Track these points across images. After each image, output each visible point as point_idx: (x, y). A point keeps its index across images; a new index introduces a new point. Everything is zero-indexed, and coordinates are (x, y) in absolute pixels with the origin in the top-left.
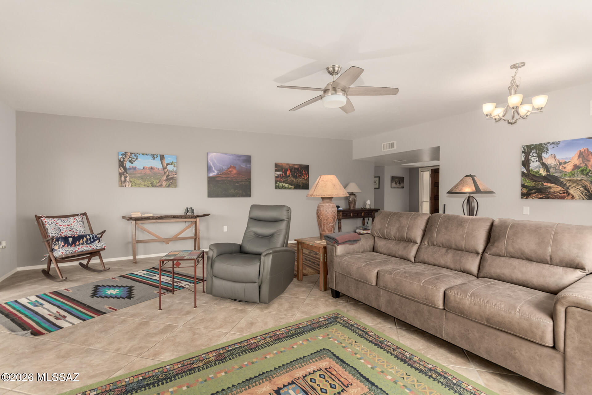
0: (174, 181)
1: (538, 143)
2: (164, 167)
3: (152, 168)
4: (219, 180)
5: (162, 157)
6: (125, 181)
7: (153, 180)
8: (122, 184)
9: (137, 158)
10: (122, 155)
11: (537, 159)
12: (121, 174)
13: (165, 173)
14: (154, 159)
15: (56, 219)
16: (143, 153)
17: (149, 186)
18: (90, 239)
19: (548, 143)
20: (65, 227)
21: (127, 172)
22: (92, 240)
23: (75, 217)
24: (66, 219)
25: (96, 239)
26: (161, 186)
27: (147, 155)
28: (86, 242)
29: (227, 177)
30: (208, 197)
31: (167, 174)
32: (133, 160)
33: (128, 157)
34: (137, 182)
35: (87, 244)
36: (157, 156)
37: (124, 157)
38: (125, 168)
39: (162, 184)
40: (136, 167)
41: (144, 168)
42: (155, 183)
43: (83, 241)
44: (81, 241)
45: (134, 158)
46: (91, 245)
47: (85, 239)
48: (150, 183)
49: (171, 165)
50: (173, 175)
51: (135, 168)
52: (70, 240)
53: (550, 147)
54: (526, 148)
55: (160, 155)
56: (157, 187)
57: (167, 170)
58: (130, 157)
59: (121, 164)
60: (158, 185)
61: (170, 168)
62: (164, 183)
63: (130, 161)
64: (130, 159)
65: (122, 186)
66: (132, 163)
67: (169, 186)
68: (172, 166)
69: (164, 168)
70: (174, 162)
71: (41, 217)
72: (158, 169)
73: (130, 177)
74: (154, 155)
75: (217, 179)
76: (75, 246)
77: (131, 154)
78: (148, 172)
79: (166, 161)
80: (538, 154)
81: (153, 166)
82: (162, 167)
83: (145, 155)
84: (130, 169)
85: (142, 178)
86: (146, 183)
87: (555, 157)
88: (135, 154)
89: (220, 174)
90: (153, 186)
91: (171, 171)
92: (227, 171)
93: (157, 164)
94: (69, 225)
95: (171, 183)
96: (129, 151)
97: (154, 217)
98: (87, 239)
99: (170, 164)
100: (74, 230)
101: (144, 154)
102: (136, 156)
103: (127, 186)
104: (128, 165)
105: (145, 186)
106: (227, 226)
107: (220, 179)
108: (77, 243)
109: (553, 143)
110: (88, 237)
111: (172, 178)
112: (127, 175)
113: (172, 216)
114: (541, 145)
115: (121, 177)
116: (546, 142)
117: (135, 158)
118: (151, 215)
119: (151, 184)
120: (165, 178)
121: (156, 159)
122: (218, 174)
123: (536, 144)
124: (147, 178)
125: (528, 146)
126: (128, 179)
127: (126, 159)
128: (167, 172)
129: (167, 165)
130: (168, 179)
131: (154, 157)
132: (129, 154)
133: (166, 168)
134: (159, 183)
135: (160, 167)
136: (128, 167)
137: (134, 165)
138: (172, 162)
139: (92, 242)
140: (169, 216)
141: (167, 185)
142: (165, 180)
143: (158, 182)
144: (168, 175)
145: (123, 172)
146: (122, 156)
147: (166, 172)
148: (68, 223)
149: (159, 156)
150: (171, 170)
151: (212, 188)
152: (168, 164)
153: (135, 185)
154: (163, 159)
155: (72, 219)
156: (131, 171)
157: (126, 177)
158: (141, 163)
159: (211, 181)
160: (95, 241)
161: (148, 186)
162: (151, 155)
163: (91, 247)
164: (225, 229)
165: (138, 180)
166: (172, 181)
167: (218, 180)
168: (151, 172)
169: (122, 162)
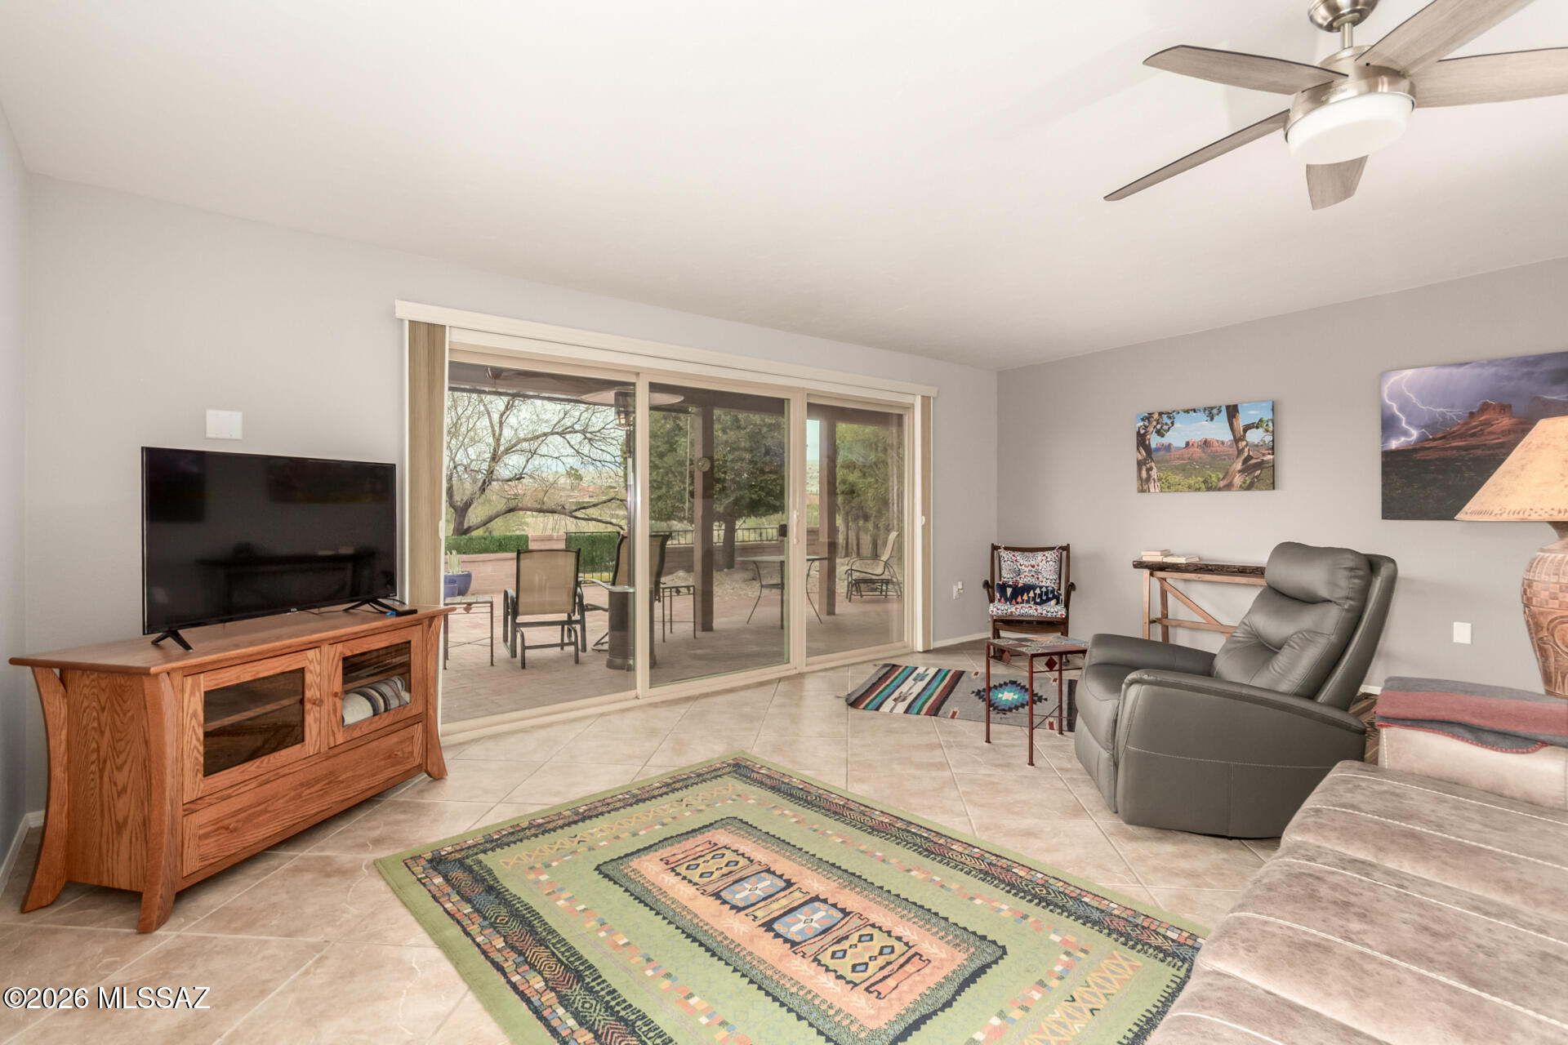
0: (1264, 470)
2: (1238, 436)
3: (1206, 443)
4: (1430, 460)
5: (1232, 411)
6: (1148, 479)
7: (1208, 472)
8: (1144, 485)
9: (1173, 423)
10: (1143, 420)
12: (1140, 464)
13: (1240, 452)
14: (1212, 419)
15: (1017, 554)
16: (1186, 408)
17: (1198, 490)
18: (1040, 596)
20: (1026, 569)
21: (1151, 458)
22: (1044, 598)
23: (1046, 553)
24: (1031, 554)
25: (1051, 596)
26: (1229, 487)
27: (1195, 411)
28: (1034, 599)
29: (1466, 449)
30: (1384, 517)
31: (1246, 454)
32: (1166, 427)
33: (1154, 423)
34: (1174, 478)
35: (1036, 603)
36: (1220, 412)
37: (1146, 423)
38: (1148, 449)
39: (1231, 482)
40: (1170, 445)
41: (1187, 444)
42: (1214, 479)
43: (1029, 597)
44: (1025, 597)
45: (1166, 424)
46: (1038, 607)
47: (1031, 594)
48: (1201, 479)
49: (1257, 428)
50: (1264, 455)
51: (1168, 448)
52: (1009, 591)
55: (1228, 407)
56: (1220, 489)
57: (1244, 443)
58: (1158, 423)
59: (1142, 440)
60: (1222, 484)
61: (1254, 436)
62: (1238, 480)
63: (1159, 433)
64: (1159, 427)
65: (1142, 491)
66: (1163, 436)
67: (1250, 487)
68: (1261, 430)
69: (1237, 440)
70: (1265, 419)
71: (999, 548)
72: (1223, 443)
73: (1159, 469)
74: (1212, 408)
75: (1420, 456)
76: (1017, 603)
77: (1160, 414)
78: (1197, 452)
79: (1242, 421)
81: (1209, 437)
82: (1232, 438)
83: (1191, 413)
84: (1157, 450)
85: (1182, 469)
86: (1192, 481)
88: (1169, 415)
89: (1434, 440)
90: (1209, 489)
91: (1257, 446)
92: (1465, 424)
93: (1219, 431)
94: (1033, 567)
95: (1257, 477)
96: (1156, 407)
97: (1188, 565)
98: (1035, 594)
99: (1253, 427)
100: (1040, 576)
101: (1187, 411)
102: (1170, 418)
103: (1152, 490)
104: (1154, 441)
105: (1190, 487)
106: (1468, 626)
107: (1433, 455)
108: (1019, 600)
110: (1038, 591)
111: (1260, 465)
112: (1153, 465)
113: (1234, 567)
115: (1140, 470)
117: (1169, 422)
118: (1182, 560)
119: (1205, 482)
120: (1239, 466)
121: (1216, 418)
122: (1423, 439)
124: (1195, 469)
126: (1154, 473)
127: (1151, 429)
128: (1246, 449)
129: (1245, 431)
130: (1248, 468)
131: (1211, 412)
132: (1156, 416)
133: (1243, 438)
134: (1224, 478)
135: (1227, 436)
136: (1153, 446)
137: (1166, 440)
138: (1261, 420)
139: (1043, 602)
140: (1229, 567)
141: (1244, 483)
142: (1239, 472)
143: (1221, 477)
144: (1249, 458)
145: (1145, 459)
146: (1142, 424)
147: (1243, 449)
148: (1033, 563)
149: (1224, 410)
150: (1256, 443)
151: (1397, 489)
152: (1247, 428)
153: (1169, 487)
154: (1234, 416)
155: (1040, 555)
156: (1161, 453)
157: (1151, 469)
158: (1181, 434)
159: (1393, 462)
160: (1049, 600)
161: (1198, 487)
162: (1205, 409)
163: (1036, 610)
164: (1462, 633)
165: (1176, 474)
166: (1258, 472)
167: (1425, 461)
168: (1204, 452)
169: (1144, 435)
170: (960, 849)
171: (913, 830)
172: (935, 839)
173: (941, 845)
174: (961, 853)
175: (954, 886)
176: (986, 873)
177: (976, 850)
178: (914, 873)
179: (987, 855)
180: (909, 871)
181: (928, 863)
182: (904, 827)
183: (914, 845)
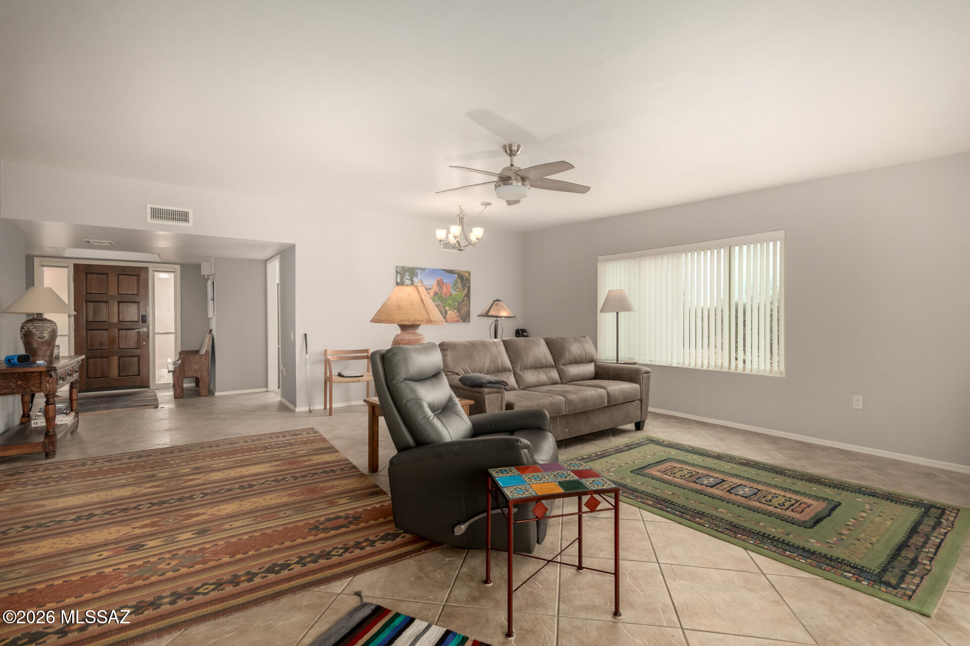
1: (410, 266)
11: (410, 282)
19: (418, 268)
53: (419, 272)
54: (401, 269)
80: (411, 278)
87: (422, 282)
109: (421, 269)
114: (412, 268)
116: (417, 266)
123: (409, 267)
125: (403, 268)
170: (648, 501)
171: (678, 513)
172: (663, 507)
173: (659, 504)
174: (647, 499)
175: (650, 488)
176: (634, 491)
177: (639, 500)
178: (670, 493)
179: (633, 498)
180: (673, 494)
181: (665, 496)
182: (684, 515)
183: (674, 504)
